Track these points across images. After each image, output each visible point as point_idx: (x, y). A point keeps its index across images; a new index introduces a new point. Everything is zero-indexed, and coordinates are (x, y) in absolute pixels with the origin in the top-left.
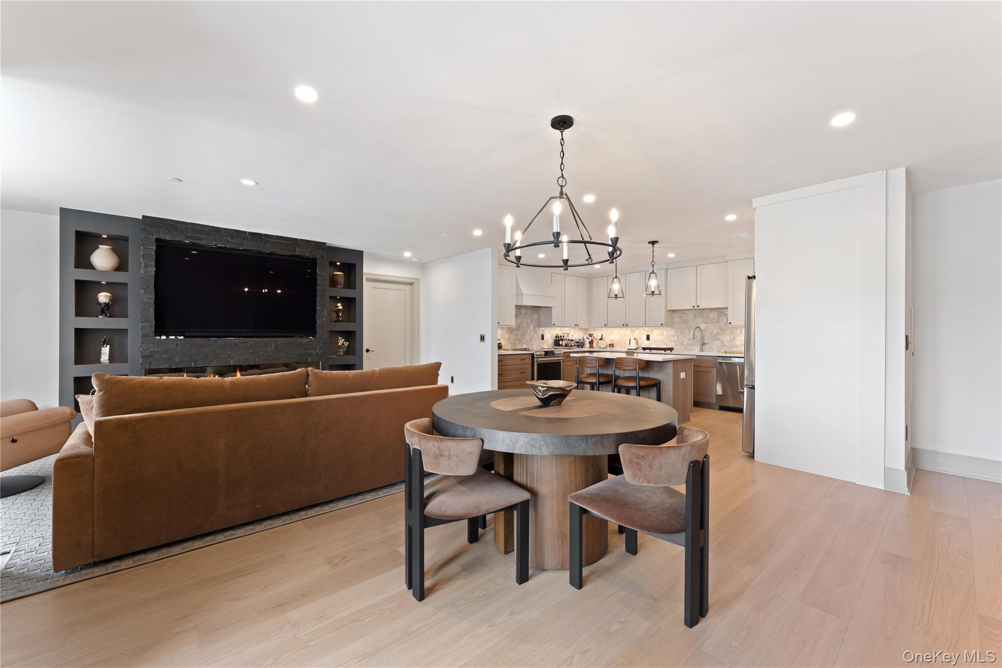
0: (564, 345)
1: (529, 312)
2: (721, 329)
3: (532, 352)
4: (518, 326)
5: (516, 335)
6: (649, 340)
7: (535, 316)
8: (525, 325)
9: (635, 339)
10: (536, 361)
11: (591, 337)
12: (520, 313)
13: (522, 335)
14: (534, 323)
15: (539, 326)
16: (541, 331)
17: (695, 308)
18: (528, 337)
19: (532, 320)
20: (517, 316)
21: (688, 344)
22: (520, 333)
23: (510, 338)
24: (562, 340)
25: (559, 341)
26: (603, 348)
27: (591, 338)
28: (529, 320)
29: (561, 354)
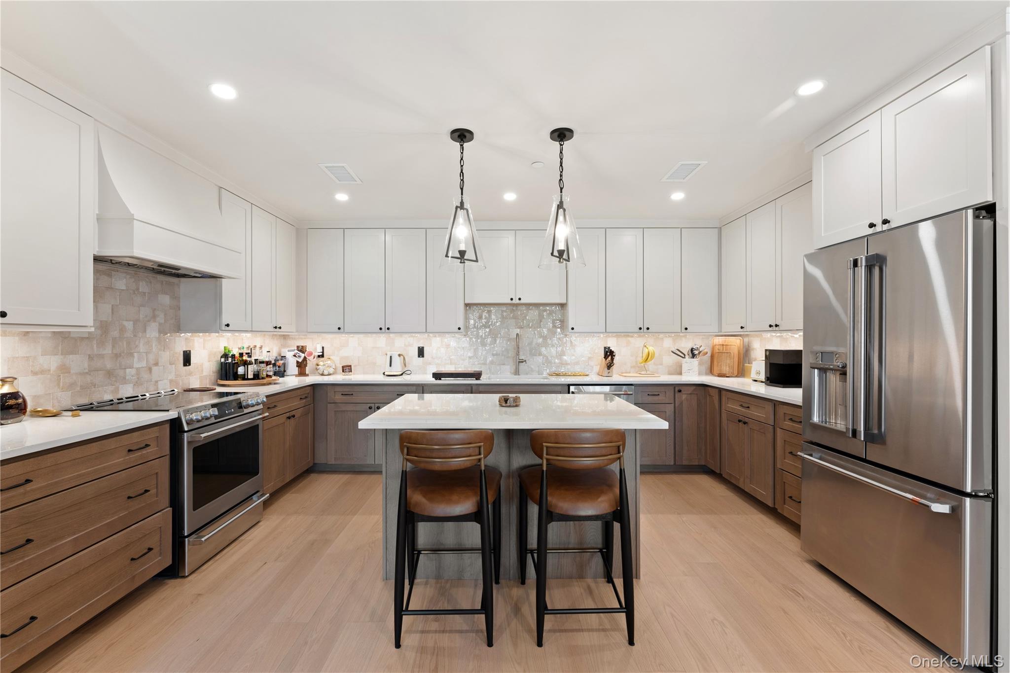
0: (250, 376)
1: (143, 287)
2: (545, 338)
3: (172, 414)
4: (103, 327)
5: (90, 358)
6: (423, 356)
7: (165, 299)
8: (129, 325)
9: (399, 355)
10: (189, 443)
11: (303, 352)
12: (110, 288)
13: (117, 356)
14: (161, 318)
15: (178, 328)
16: (180, 343)
17: (514, 302)
18: (138, 363)
19: (154, 310)
20: (99, 293)
21: (492, 362)
22: (108, 350)
23: (64, 369)
24: (246, 364)
25: (237, 365)
26: (329, 375)
27: (303, 355)
28: (145, 312)
29: (258, 404)
